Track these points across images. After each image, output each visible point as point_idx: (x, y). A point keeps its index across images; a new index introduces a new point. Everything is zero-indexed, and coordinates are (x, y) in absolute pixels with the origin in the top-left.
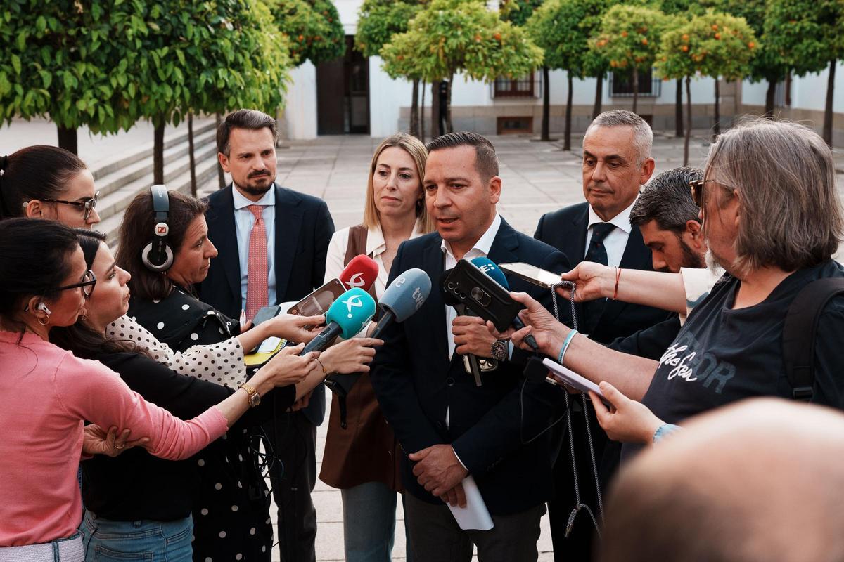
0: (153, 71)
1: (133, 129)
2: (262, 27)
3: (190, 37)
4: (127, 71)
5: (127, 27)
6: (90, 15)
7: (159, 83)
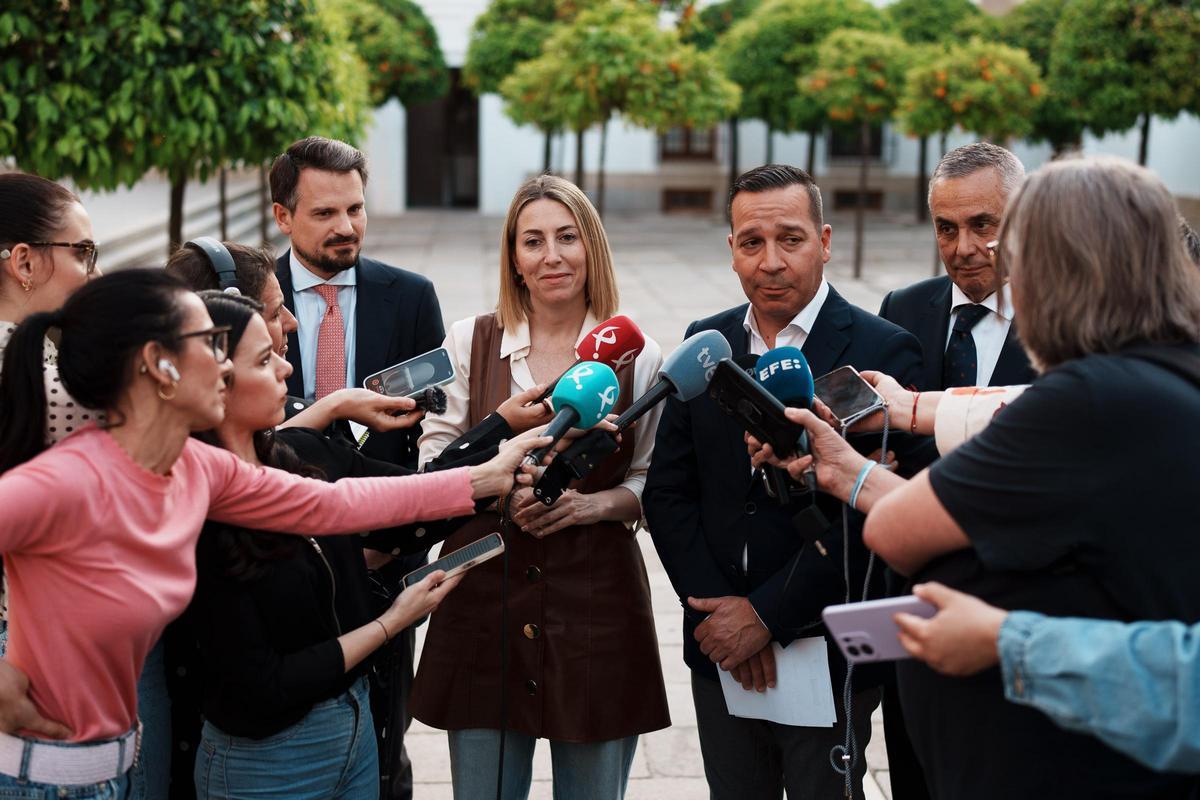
0: (171, 99)
1: (138, 186)
2: (333, 40)
3: (227, 49)
4: (133, 98)
5: (134, 34)
6: (79, 13)
7: (180, 117)
